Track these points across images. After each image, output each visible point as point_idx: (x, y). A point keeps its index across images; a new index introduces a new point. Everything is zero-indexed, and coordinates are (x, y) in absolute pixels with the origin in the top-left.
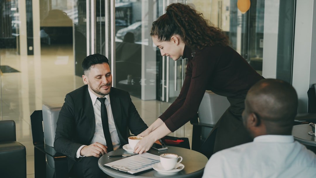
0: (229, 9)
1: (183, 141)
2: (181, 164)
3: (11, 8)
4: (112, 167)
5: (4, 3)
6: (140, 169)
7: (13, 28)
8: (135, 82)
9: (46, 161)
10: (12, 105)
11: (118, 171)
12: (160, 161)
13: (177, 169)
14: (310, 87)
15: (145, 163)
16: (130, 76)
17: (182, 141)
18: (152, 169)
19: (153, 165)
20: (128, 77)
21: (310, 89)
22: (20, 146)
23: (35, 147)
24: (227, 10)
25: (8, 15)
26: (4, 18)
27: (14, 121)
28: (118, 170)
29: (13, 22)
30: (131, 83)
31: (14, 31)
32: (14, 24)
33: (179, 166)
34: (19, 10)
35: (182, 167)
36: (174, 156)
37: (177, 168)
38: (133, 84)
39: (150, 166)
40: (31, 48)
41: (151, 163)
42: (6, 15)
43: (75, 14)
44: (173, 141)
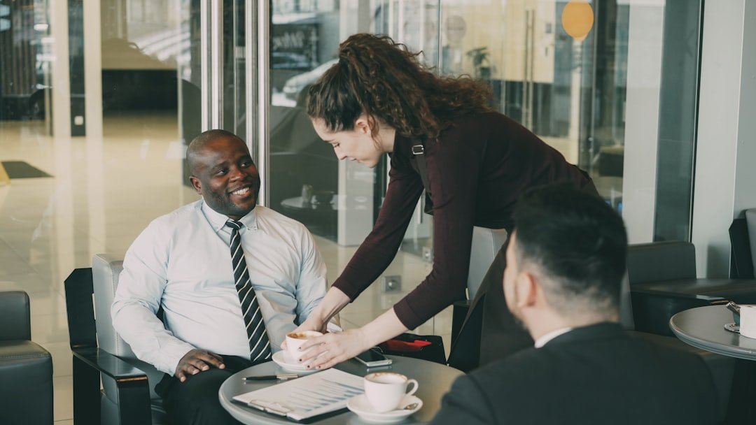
0: (553, 29)
1: (429, 343)
2: (415, 397)
3: (34, 24)
4: (251, 403)
5: (19, 13)
6: (316, 408)
7: (39, 72)
8: (319, 203)
9: (102, 388)
10: (35, 256)
11: (265, 413)
12: (364, 390)
13: (406, 408)
14: (736, 218)
15: (329, 395)
16: (308, 188)
17: (426, 343)
18: (346, 410)
19: (349, 399)
20: (305, 189)
21: (735, 221)
22: (40, 353)
23: (74, 356)
24: (549, 31)
25: (28, 42)
26: (17, 49)
27: (26, 294)
28: (265, 411)
29: (39, 57)
30: (310, 204)
31: (41, 80)
32: (42, 62)
33: (409, 404)
34: (53, 30)
35: (417, 405)
36: (399, 380)
37: (405, 406)
38: (314, 207)
39: (340, 401)
40: (79, 120)
41: (346, 395)
42: (23, 42)
43: (183, 41)
44: (406, 343)
